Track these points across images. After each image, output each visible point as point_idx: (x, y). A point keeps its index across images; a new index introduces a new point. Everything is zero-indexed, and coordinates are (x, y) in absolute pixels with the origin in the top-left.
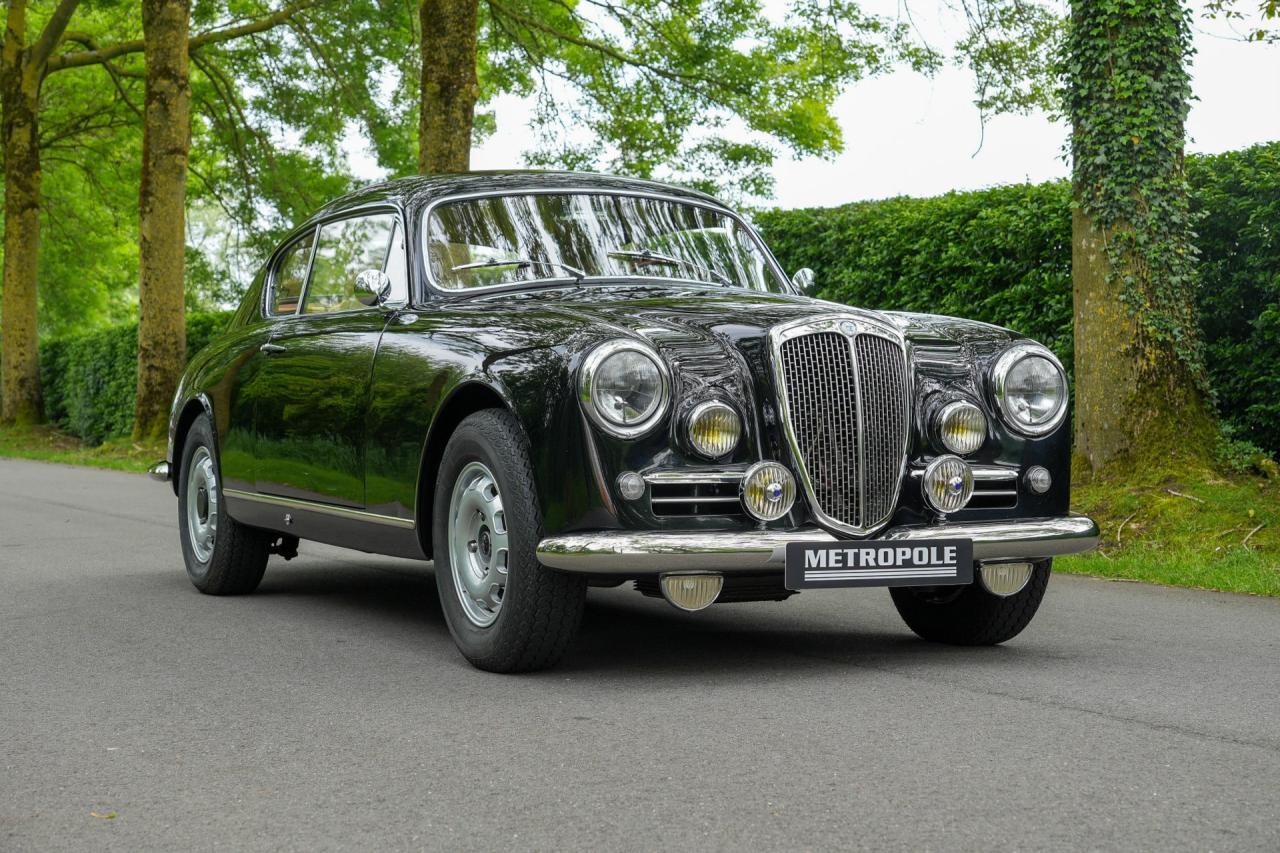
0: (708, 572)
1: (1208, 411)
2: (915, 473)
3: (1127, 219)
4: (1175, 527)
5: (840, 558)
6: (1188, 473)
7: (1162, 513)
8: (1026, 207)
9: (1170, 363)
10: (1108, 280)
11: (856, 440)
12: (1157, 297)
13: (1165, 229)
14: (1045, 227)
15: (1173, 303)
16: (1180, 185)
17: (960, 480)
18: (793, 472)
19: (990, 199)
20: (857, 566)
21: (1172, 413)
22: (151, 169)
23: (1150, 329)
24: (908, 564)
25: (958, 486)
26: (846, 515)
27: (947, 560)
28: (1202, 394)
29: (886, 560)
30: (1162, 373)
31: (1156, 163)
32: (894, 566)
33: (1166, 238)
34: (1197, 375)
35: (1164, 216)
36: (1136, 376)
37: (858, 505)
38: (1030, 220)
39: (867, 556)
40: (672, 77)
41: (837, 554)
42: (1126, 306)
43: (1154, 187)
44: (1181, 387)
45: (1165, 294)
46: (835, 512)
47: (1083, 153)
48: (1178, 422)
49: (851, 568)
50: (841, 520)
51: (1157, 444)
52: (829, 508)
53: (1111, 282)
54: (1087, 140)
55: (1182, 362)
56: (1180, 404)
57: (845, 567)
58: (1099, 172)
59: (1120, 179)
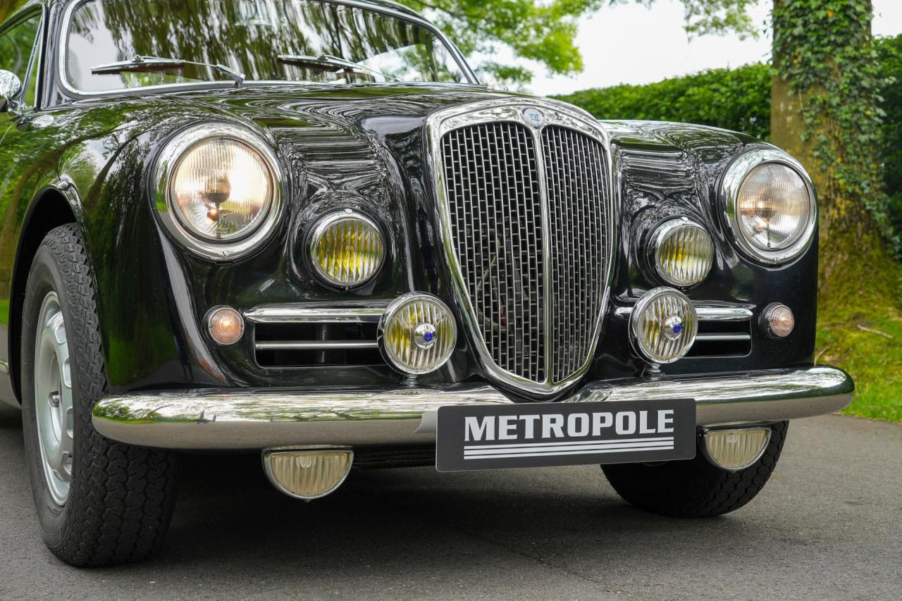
0: (334, 446)
1: (891, 256)
2: (620, 311)
3: (821, 84)
4: (867, 360)
5: (514, 427)
6: (875, 310)
7: (854, 346)
8: (727, 86)
9: (858, 213)
10: (803, 138)
11: (541, 267)
12: (848, 153)
13: (855, 92)
14: (743, 100)
15: (861, 159)
16: (869, 53)
17: (680, 320)
18: (455, 309)
19: (696, 81)
20: (538, 438)
21: (860, 257)
23: (841, 182)
24: (608, 433)
25: (677, 329)
26: (526, 366)
27: (662, 429)
28: (886, 241)
29: (578, 429)
30: (851, 221)
31: (847, 33)
32: (590, 437)
33: (856, 101)
34: (882, 223)
35: (855, 81)
36: (828, 224)
37: (542, 352)
38: (730, 96)
39: (552, 423)
40: (459, 17)
41: (510, 422)
42: (820, 162)
43: (846, 55)
44: (868, 234)
45: (855, 151)
46: (511, 363)
47: (782, 26)
48: (865, 265)
49: (529, 441)
50: (519, 373)
51: (847, 285)
52: (504, 358)
53: (807, 140)
54: (787, 14)
55: (869, 212)
56: (867, 249)
57: (521, 439)
58: (796, 43)
59: (816, 49)
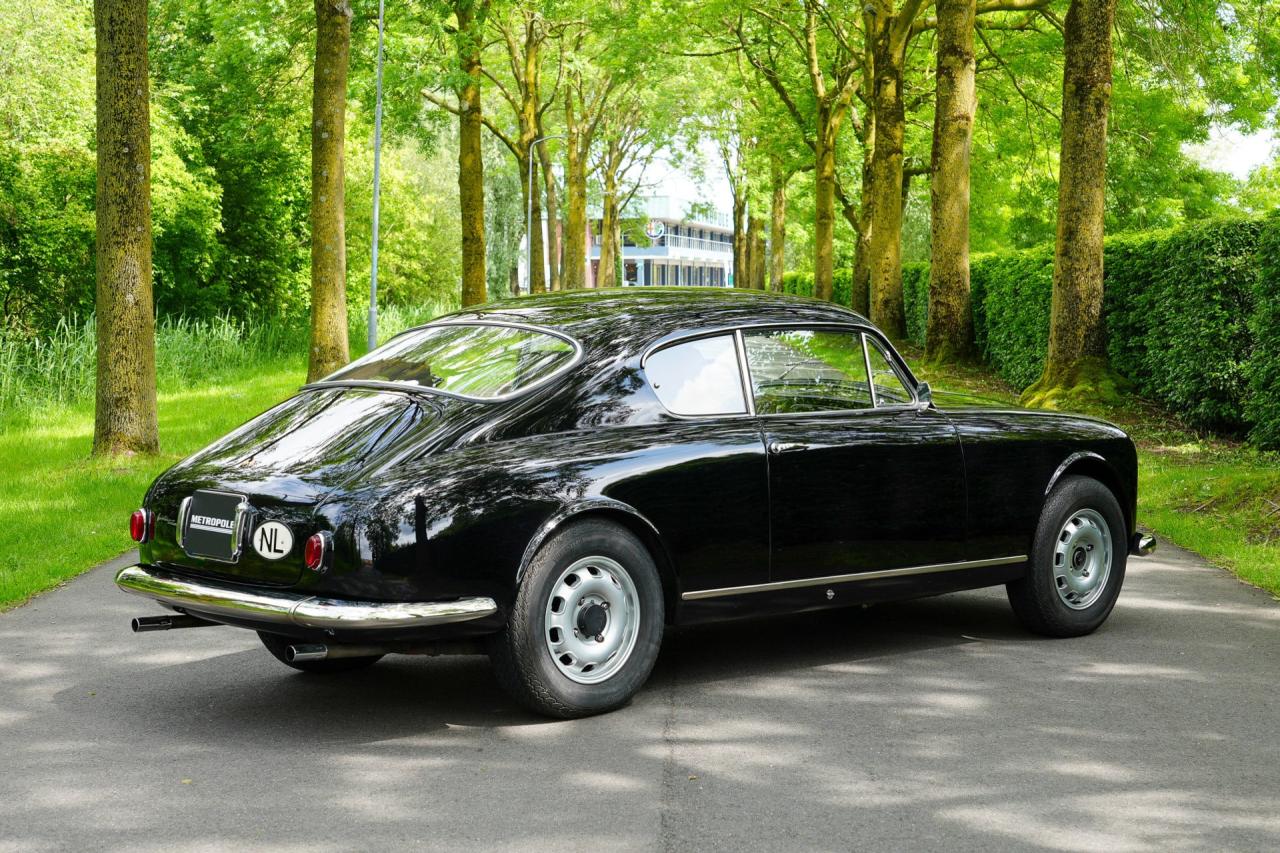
22: (940, 133)
